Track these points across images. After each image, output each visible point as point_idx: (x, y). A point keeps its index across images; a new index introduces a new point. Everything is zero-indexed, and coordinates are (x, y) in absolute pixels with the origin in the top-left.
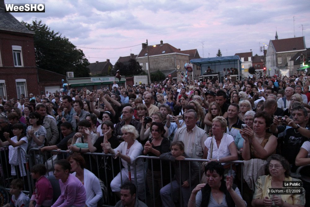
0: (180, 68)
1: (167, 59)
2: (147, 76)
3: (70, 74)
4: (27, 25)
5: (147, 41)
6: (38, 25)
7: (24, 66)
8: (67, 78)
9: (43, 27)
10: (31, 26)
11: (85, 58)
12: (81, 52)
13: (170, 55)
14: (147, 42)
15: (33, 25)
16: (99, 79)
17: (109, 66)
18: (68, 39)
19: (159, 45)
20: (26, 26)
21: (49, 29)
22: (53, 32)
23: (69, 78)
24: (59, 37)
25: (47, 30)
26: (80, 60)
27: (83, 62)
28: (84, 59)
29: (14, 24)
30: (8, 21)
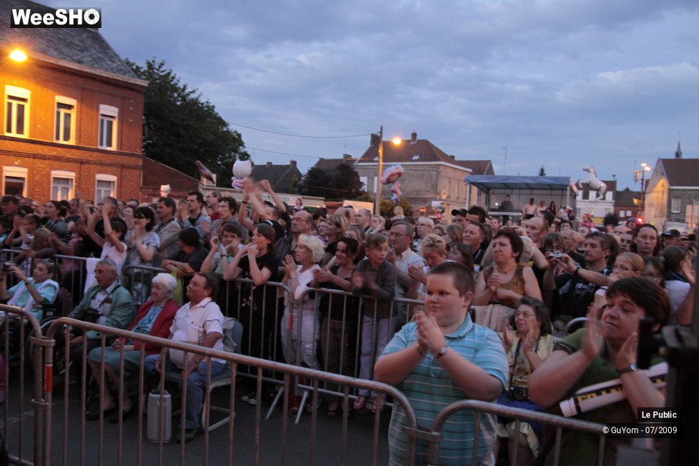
0: (449, 196)
1: (420, 172)
2: (372, 204)
4: (134, 67)
5: (382, 129)
6: (158, 70)
7: (118, 148)
8: (200, 186)
9: (166, 75)
10: (142, 70)
11: (245, 150)
12: (237, 137)
13: (428, 165)
14: (381, 132)
15: (146, 69)
17: (295, 175)
18: (214, 107)
19: (409, 141)
20: (132, 69)
21: (178, 81)
22: (185, 86)
23: (205, 187)
24: (197, 99)
25: (173, 83)
26: (233, 153)
28: (241, 153)
29: (109, 63)
30: (100, 55)
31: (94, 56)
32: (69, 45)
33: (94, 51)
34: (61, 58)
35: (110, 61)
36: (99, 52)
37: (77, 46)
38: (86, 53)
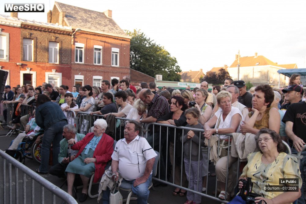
0: (274, 82)
3: (158, 76)
6: (138, 32)
7: (119, 66)
8: (155, 80)
9: (141, 34)
11: (178, 64)
12: (174, 59)
13: (264, 67)
14: (239, 53)
15: (133, 32)
16: (186, 84)
19: (253, 57)
22: (149, 39)
23: (157, 81)
25: (144, 37)
26: (173, 66)
27: (175, 69)
28: (176, 66)
29: (116, 30)
30: (112, 27)
31: (110, 28)
32: (100, 24)
33: (109, 26)
34: (96, 30)
35: (116, 29)
36: (112, 26)
37: (103, 24)
38: (106, 27)
